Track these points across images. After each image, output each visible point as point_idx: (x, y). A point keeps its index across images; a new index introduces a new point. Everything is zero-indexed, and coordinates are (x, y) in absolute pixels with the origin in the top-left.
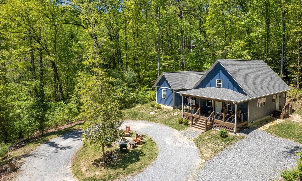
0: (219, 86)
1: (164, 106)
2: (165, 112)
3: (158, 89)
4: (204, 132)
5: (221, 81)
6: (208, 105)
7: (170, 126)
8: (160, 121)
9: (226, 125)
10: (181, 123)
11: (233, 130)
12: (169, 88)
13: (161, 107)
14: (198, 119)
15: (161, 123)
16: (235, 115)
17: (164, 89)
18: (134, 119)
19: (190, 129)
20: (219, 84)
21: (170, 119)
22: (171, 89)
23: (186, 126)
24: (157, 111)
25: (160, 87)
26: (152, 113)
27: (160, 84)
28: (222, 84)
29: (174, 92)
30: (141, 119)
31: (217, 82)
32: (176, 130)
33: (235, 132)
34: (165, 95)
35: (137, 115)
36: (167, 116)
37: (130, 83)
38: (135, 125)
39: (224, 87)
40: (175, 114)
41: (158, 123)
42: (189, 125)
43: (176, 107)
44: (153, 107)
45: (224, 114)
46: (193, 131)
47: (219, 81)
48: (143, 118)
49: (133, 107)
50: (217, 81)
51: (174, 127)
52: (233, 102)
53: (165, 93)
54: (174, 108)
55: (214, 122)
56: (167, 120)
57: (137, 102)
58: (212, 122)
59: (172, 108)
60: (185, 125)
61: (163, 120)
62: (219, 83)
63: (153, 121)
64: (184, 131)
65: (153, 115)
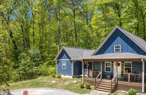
0: (118, 51)
1: (64, 76)
2: (65, 80)
3: (58, 62)
4: (110, 94)
5: (119, 46)
6: (106, 71)
7: (72, 91)
8: (61, 87)
9: (131, 85)
10: (82, 87)
11: (141, 90)
12: (69, 60)
13: (61, 77)
14: (100, 82)
15: (62, 89)
16: (143, 73)
17: (64, 62)
18: (35, 87)
19: (93, 92)
20: (118, 50)
21: (70, 85)
22: (70, 60)
23: (88, 90)
24: (58, 80)
25: (60, 60)
26: (53, 81)
27: (60, 57)
28: (120, 49)
29: (73, 63)
30: (43, 86)
31: (116, 48)
32: (78, 94)
33: (143, 92)
34: (65, 66)
35: (39, 83)
36: (67, 83)
37: (34, 58)
38: (35, 91)
39: (122, 52)
40: (75, 82)
41: (59, 89)
42: (91, 88)
43: (75, 76)
44: (54, 77)
45: (129, 74)
46: (97, 94)
47: (117, 46)
48: (45, 86)
49: (36, 78)
50: (116, 46)
51: (76, 91)
52: (141, 59)
53: (65, 65)
54: (73, 77)
55: (117, 84)
56: (68, 86)
57: (40, 75)
58: (116, 83)
59: (71, 77)
60: (87, 88)
61: (64, 87)
62: (117, 48)
63: (54, 88)
64: (87, 94)
65: (54, 83)
